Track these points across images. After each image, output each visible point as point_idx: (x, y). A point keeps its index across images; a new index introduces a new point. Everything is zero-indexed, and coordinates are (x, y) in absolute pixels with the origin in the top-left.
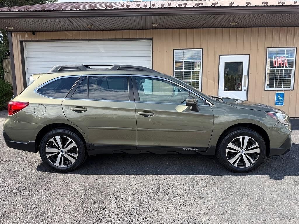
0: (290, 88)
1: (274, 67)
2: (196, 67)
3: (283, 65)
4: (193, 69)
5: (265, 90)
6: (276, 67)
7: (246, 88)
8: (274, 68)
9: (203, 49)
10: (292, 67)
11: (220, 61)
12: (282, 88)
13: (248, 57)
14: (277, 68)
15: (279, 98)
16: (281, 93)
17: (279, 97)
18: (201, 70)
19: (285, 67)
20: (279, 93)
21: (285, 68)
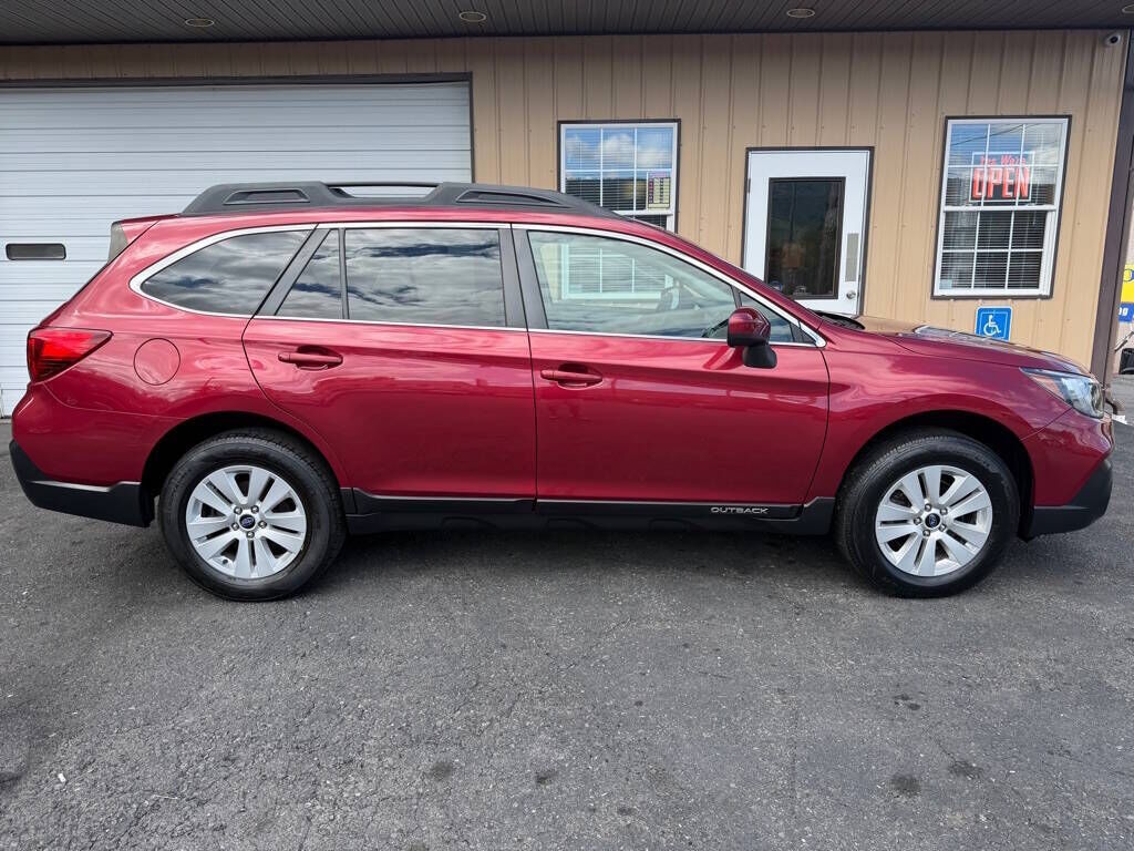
0: (1037, 287)
1: (972, 199)
2: (651, 201)
3: (1011, 194)
4: (641, 206)
5: (934, 298)
6: (983, 201)
7: (854, 287)
8: (974, 205)
9: (678, 121)
10: (1050, 202)
11: (751, 175)
12: (1003, 287)
13: (865, 155)
14: (986, 204)
15: (989, 330)
16: (997, 310)
17: (991, 324)
18: (672, 211)
19: (1017, 201)
20: (991, 310)
21: (1020, 204)
